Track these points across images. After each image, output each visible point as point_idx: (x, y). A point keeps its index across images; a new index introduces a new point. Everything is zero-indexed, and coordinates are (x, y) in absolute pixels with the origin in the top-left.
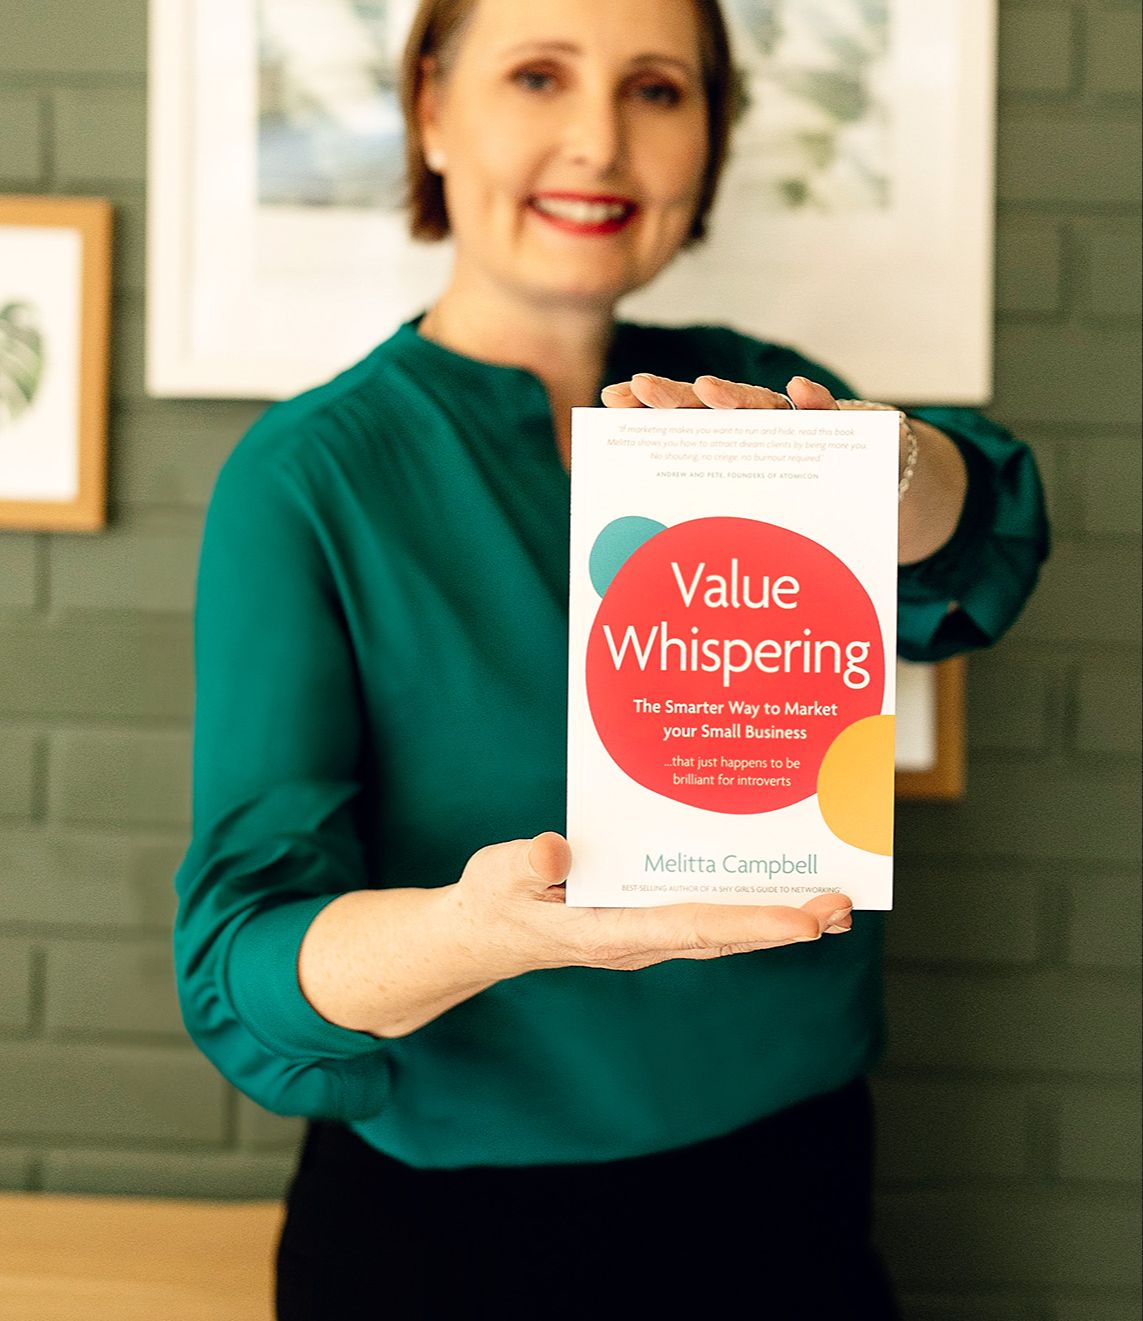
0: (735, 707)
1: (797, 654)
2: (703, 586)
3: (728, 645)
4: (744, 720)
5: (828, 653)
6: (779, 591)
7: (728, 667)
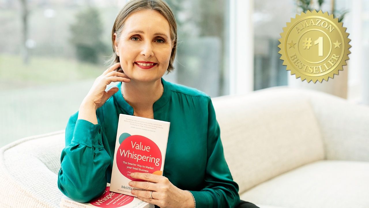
0: (138, 165)
1: (149, 159)
2: (136, 146)
3: (138, 155)
4: (139, 167)
5: (153, 159)
6: (147, 148)
7: (138, 159)
